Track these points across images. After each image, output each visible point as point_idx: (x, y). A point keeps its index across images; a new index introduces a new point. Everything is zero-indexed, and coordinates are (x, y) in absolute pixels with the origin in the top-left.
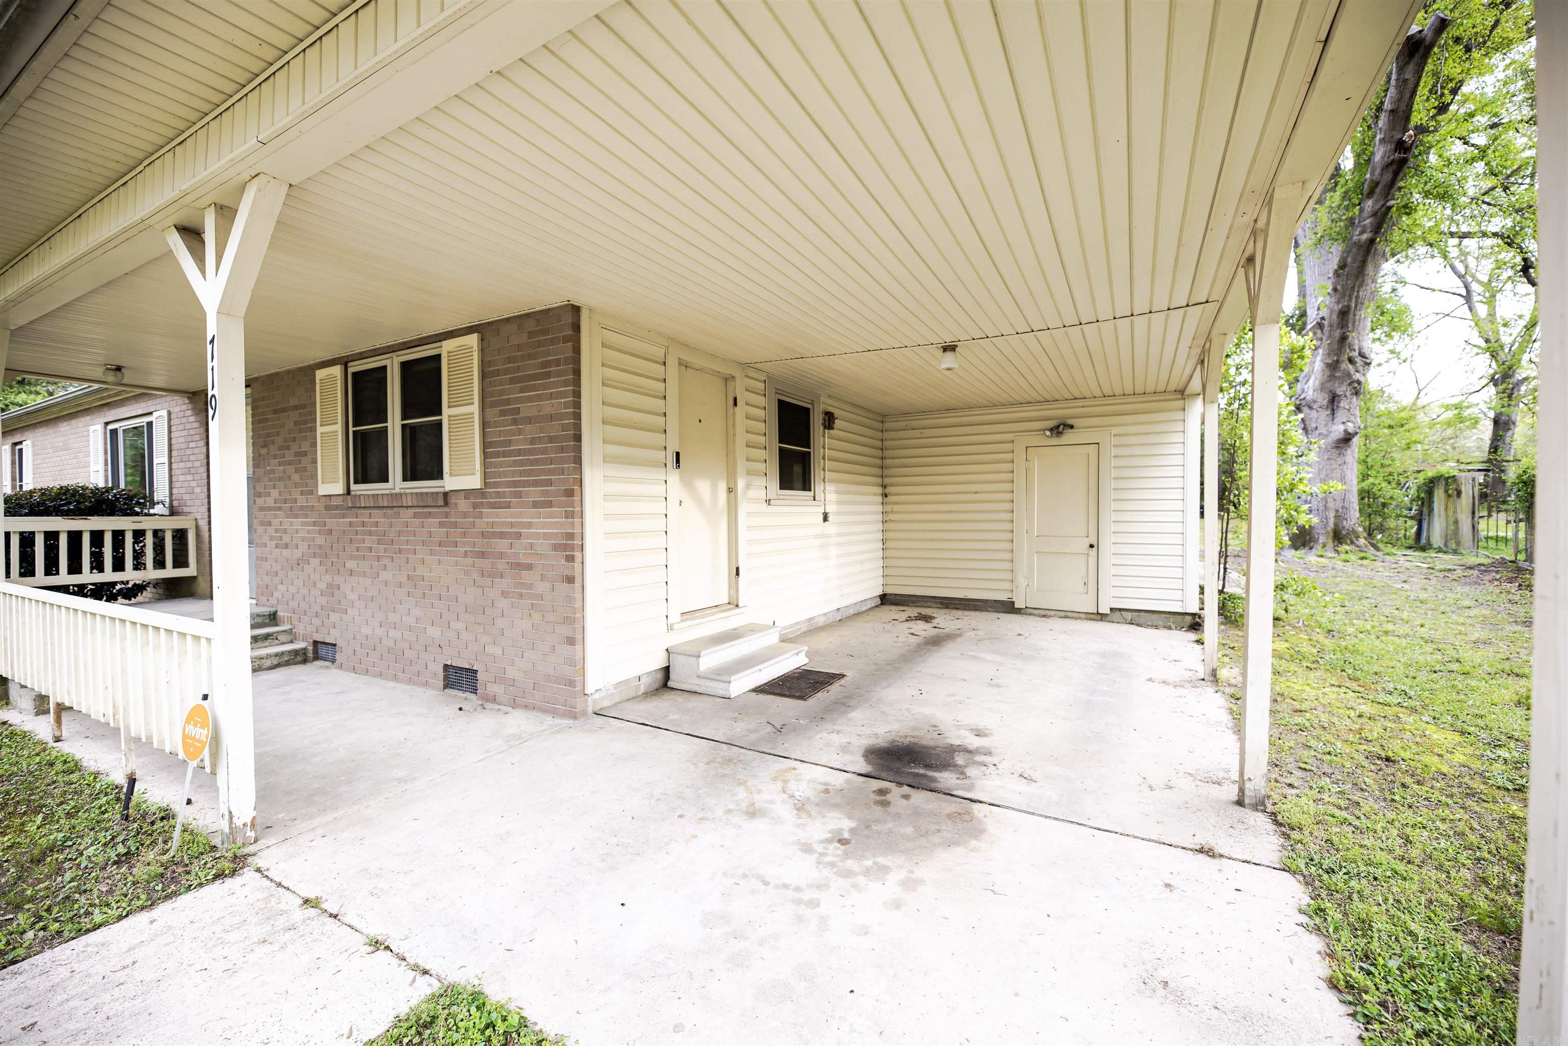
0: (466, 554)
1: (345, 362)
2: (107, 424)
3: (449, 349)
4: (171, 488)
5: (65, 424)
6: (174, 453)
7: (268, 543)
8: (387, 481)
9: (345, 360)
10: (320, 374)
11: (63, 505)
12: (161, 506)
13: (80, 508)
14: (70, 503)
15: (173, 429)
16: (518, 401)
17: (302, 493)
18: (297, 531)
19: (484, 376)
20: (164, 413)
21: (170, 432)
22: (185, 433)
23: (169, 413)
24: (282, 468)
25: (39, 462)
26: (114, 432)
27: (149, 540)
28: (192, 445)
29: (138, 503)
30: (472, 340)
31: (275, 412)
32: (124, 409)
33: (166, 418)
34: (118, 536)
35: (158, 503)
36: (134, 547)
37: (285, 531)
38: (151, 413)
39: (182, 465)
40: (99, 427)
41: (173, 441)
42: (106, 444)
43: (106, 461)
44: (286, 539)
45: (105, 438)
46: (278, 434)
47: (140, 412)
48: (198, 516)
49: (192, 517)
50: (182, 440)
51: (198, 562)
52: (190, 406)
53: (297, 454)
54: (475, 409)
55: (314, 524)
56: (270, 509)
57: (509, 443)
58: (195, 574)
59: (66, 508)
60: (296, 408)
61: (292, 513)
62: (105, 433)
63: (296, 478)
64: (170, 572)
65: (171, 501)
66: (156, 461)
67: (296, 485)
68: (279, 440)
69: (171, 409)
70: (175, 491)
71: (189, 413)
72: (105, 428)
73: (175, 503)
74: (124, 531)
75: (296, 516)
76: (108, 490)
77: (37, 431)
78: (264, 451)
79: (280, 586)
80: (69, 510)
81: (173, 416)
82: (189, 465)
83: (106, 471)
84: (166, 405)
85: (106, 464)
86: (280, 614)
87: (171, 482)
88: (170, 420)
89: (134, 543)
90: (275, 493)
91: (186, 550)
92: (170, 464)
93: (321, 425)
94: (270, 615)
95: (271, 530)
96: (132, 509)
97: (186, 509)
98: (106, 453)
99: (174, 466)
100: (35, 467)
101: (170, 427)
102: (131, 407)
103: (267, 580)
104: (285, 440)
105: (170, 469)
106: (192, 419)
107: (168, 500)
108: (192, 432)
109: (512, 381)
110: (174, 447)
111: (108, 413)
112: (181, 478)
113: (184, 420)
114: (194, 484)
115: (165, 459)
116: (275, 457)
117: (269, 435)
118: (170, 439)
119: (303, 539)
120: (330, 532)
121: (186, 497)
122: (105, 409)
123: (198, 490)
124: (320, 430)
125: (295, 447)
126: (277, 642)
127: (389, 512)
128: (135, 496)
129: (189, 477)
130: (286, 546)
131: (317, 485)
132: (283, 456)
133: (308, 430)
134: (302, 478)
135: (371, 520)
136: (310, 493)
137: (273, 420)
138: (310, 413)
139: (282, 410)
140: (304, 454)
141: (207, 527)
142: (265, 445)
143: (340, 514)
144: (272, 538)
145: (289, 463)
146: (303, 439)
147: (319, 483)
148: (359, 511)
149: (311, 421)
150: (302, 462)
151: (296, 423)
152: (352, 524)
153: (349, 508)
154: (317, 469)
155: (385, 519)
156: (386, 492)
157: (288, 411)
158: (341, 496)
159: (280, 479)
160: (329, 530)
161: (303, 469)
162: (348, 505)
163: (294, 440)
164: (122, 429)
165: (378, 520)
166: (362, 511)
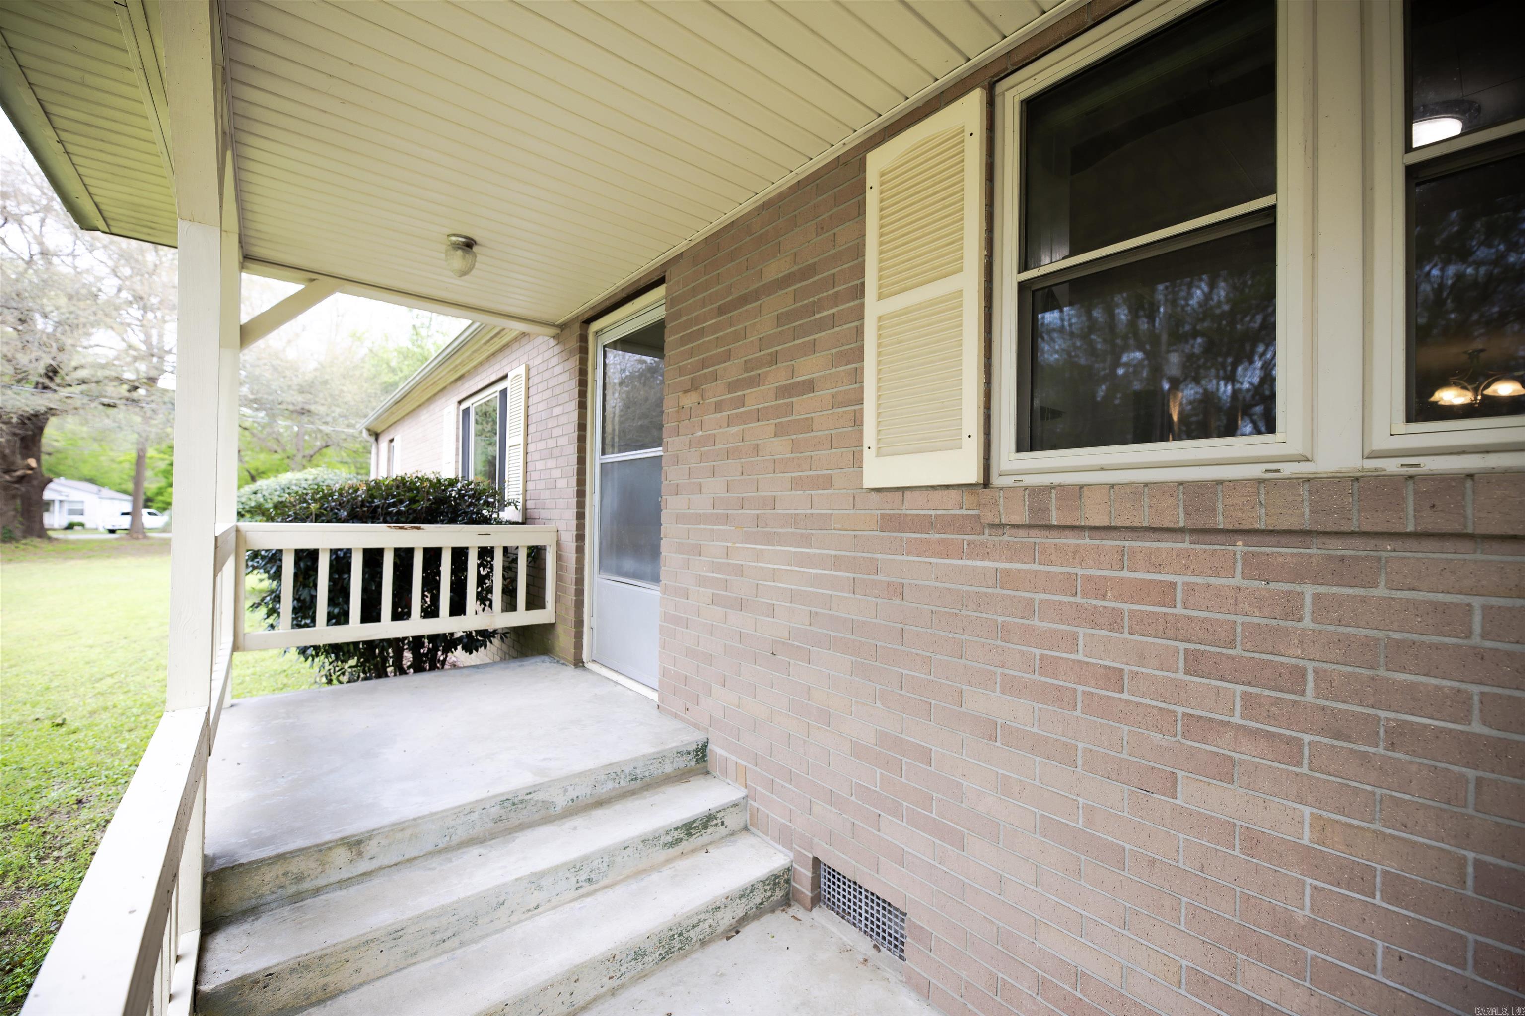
1: (991, 80)
2: (460, 402)
4: (526, 482)
5: (425, 411)
6: (532, 429)
7: (694, 589)
8: (1269, 429)
9: (993, 72)
10: (878, 161)
11: (394, 505)
12: (512, 507)
13: (415, 511)
14: (401, 502)
15: (532, 391)
17: (796, 484)
18: (774, 575)
20: (522, 370)
21: (528, 397)
22: (546, 395)
23: (528, 369)
24: (734, 429)
26: (466, 412)
27: (498, 562)
28: (557, 411)
29: (487, 503)
31: (721, 311)
32: (477, 379)
33: (523, 378)
34: (460, 555)
35: (509, 504)
36: (479, 572)
37: (739, 571)
38: (505, 377)
39: (541, 445)
40: (453, 409)
41: (532, 411)
42: (458, 428)
43: (457, 449)
44: (741, 587)
45: (458, 422)
47: (493, 378)
48: (562, 526)
49: (551, 526)
50: (542, 407)
51: (558, 600)
52: (557, 349)
53: (785, 391)
55: (837, 563)
56: (700, 519)
58: (553, 621)
59: (394, 510)
60: (786, 281)
61: (760, 531)
62: (458, 415)
63: (779, 447)
64: (522, 617)
65: (525, 500)
66: (509, 442)
67: (777, 466)
68: (732, 370)
69: (531, 363)
70: (530, 486)
72: (458, 408)
73: (530, 505)
74: (467, 548)
75: (769, 539)
76: (452, 483)
77: (405, 423)
78: (689, 400)
79: (716, 690)
80: (399, 513)
81: (533, 372)
82: (551, 443)
83: (457, 462)
84: (524, 359)
85: (457, 454)
86: (715, 749)
87: (526, 472)
88: (528, 379)
89: (479, 566)
90: (715, 487)
91: (543, 579)
92: (527, 444)
93: (882, 297)
94: (697, 750)
96: (479, 513)
97: (544, 514)
98: (457, 440)
99: (531, 448)
101: (528, 389)
102: (483, 375)
103: (687, 666)
104: (748, 366)
105: (526, 453)
106: (558, 369)
107: (521, 500)
108: (558, 391)
110: (533, 419)
111: (462, 389)
112: (540, 465)
113: (547, 375)
114: (557, 473)
115: (520, 439)
116: (719, 407)
117: (704, 364)
119: (793, 597)
120: (898, 591)
121: (545, 494)
122: (459, 383)
123: (562, 483)
124: (873, 311)
125: (777, 377)
126: (722, 831)
127: (1285, 552)
128: (483, 491)
129: (551, 463)
130: (740, 605)
131: (857, 461)
132: (742, 402)
133: (821, 326)
134: (795, 447)
135: (1126, 574)
136: (829, 482)
137: (716, 329)
138: (833, 281)
139: (744, 300)
140: (809, 386)
141: (574, 545)
142: (694, 386)
143: (940, 542)
144: (702, 582)
145: (758, 416)
146: (812, 348)
147: (868, 457)
148: (1053, 540)
149: (836, 299)
150: (802, 404)
151: (781, 319)
152: (1006, 579)
153: (993, 526)
154: (857, 422)
155: (1238, 581)
156: (1256, 471)
157: (757, 299)
158: (953, 493)
159: (729, 454)
160: (889, 584)
161: (808, 425)
162: (990, 517)
163: (774, 359)
164: (475, 405)
165: (1180, 580)
166: (1072, 541)
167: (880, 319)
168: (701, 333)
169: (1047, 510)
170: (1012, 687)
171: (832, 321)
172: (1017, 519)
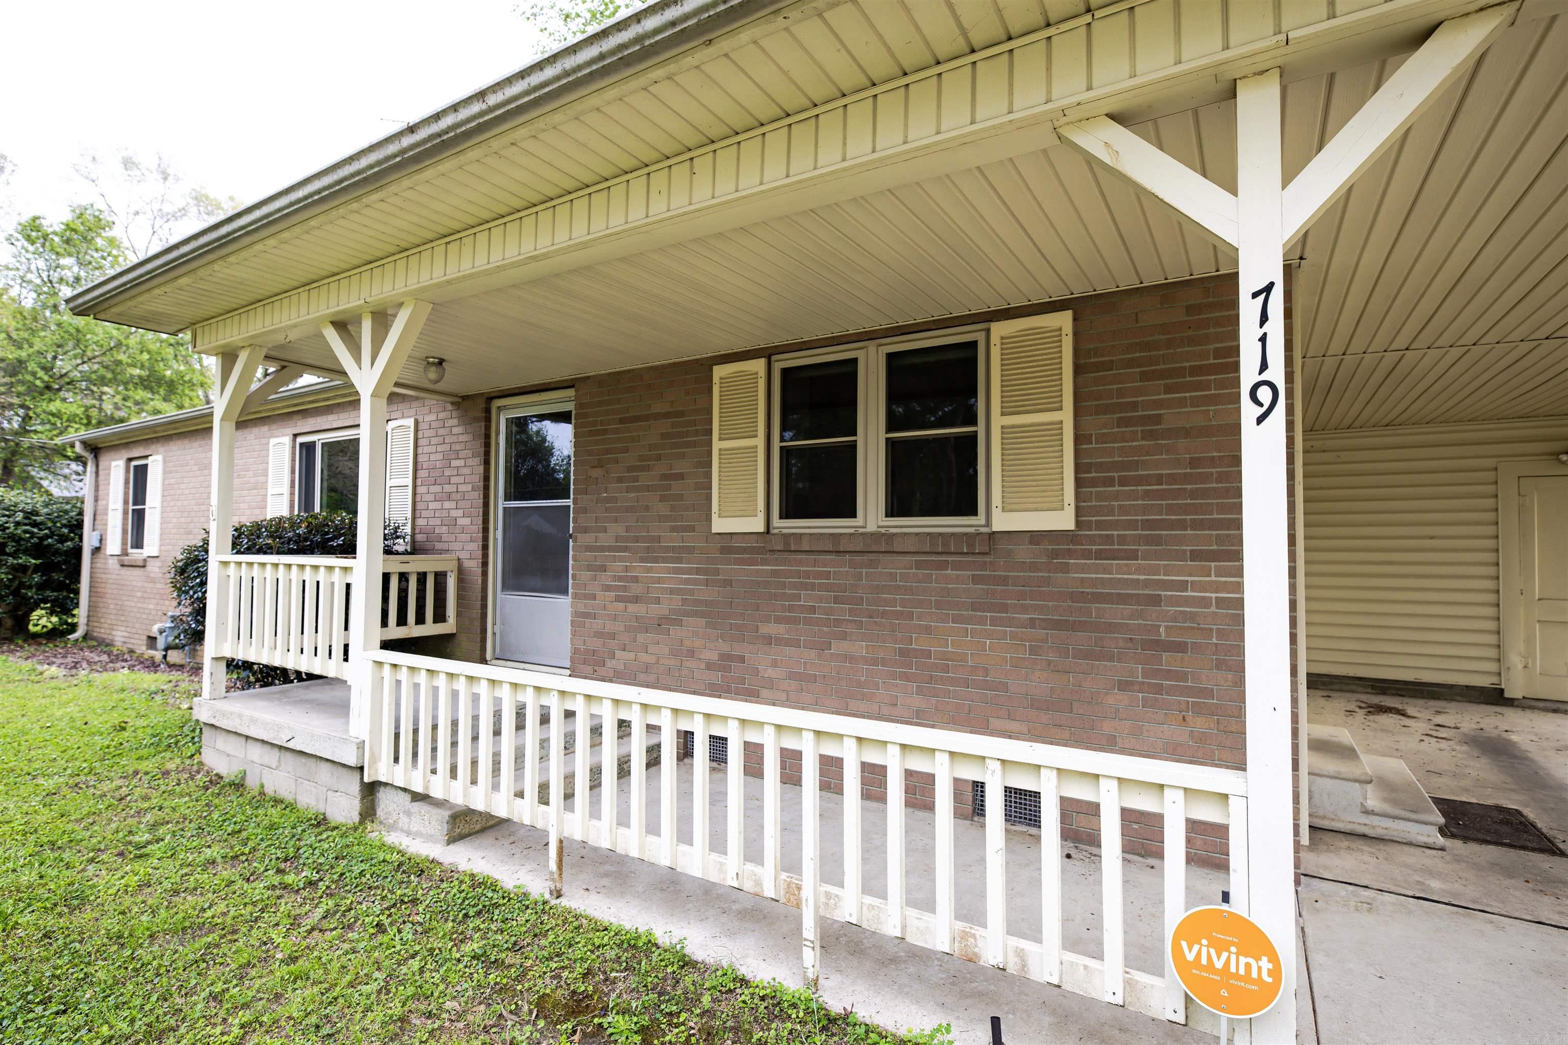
0: (1032, 623)
1: (768, 354)
2: (297, 435)
3: (1004, 334)
4: (414, 518)
6: (422, 473)
7: (599, 594)
8: (855, 516)
9: (769, 352)
10: (719, 372)
15: (423, 442)
16: (1159, 404)
17: (674, 529)
18: (659, 580)
19: (1078, 370)
20: (410, 421)
21: (417, 447)
22: (441, 448)
23: (417, 423)
24: (631, 495)
25: (172, 481)
26: (308, 448)
27: (413, 586)
28: (456, 463)
30: (1064, 320)
31: (621, 421)
32: (331, 417)
33: (412, 429)
37: (636, 579)
39: (435, 489)
40: (287, 440)
41: (421, 458)
42: (293, 460)
43: (293, 482)
44: (636, 589)
45: (294, 454)
46: (626, 450)
48: (464, 555)
49: (450, 556)
50: (436, 456)
51: (459, 614)
52: (455, 414)
54: (1066, 416)
55: (698, 571)
56: (602, 549)
57: (1135, 465)
58: (455, 631)
60: (667, 415)
61: (650, 556)
62: (294, 447)
63: (663, 509)
65: (414, 535)
66: (390, 483)
67: (661, 518)
68: (630, 459)
69: (420, 419)
70: (421, 522)
71: (455, 422)
72: (294, 441)
73: (421, 538)
75: (659, 560)
77: (172, 443)
78: (596, 473)
79: (619, 654)
81: (421, 426)
82: (448, 488)
83: (292, 494)
84: (413, 412)
85: (292, 486)
87: (415, 510)
88: (417, 430)
90: (616, 529)
92: (414, 486)
93: (720, 439)
95: (606, 578)
97: (438, 546)
98: (293, 472)
99: (421, 490)
100: (166, 488)
101: (416, 440)
102: (342, 416)
103: (595, 644)
104: (641, 459)
105: (415, 494)
106: (458, 429)
107: (410, 533)
108: (457, 447)
109: (1144, 376)
110: (423, 465)
111: (299, 423)
112: (434, 506)
113: (442, 432)
114: (457, 513)
115: (406, 481)
116: (620, 480)
117: (608, 451)
118: (416, 455)
119: (672, 591)
120: (728, 583)
121: (441, 530)
122: (297, 417)
123: (463, 522)
124: (717, 445)
125: (661, 468)
127: (858, 558)
129: (449, 505)
130: (636, 600)
131: (709, 519)
132: (636, 479)
133: (688, 445)
134: (673, 509)
135: (816, 569)
136: (692, 529)
137: (616, 431)
138: (694, 423)
139: (636, 419)
140: (681, 477)
141: (480, 570)
142: (600, 465)
143: (749, 558)
144: (607, 588)
145: (648, 488)
146: (683, 456)
147: (715, 517)
148: (793, 556)
149: (696, 433)
150: (676, 487)
151: (663, 436)
152: (775, 573)
153: (770, 551)
154: (709, 498)
155: (847, 569)
156: (852, 531)
157: (648, 421)
158: (754, 536)
159: (628, 509)
160: (725, 580)
161: (680, 497)
162: (769, 547)
163: (659, 458)
164: (321, 441)
165: (832, 570)
166: (799, 556)
167: (720, 450)
168: (605, 432)
169: (789, 544)
170: (779, 620)
171: (694, 444)
172: (779, 548)
